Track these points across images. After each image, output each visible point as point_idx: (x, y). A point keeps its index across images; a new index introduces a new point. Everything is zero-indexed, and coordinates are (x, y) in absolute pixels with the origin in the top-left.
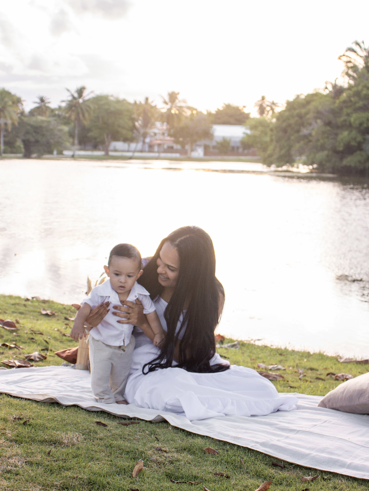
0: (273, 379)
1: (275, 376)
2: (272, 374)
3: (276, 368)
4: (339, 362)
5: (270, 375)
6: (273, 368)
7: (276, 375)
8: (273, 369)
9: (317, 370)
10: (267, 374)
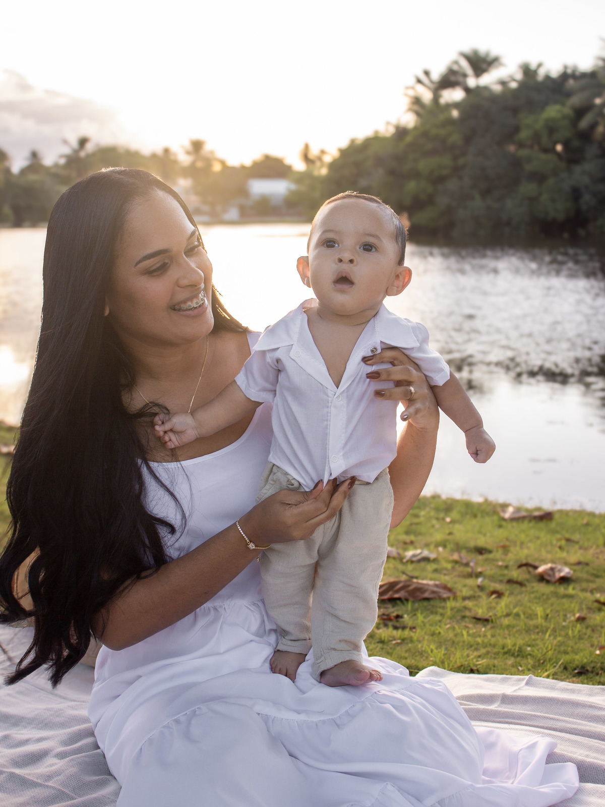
0: (432, 596)
1: (435, 589)
2: (428, 585)
3: (419, 557)
4: (504, 519)
5: (426, 587)
6: (414, 556)
7: (436, 586)
8: (415, 559)
9: (490, 552)
10: (420, 586)
